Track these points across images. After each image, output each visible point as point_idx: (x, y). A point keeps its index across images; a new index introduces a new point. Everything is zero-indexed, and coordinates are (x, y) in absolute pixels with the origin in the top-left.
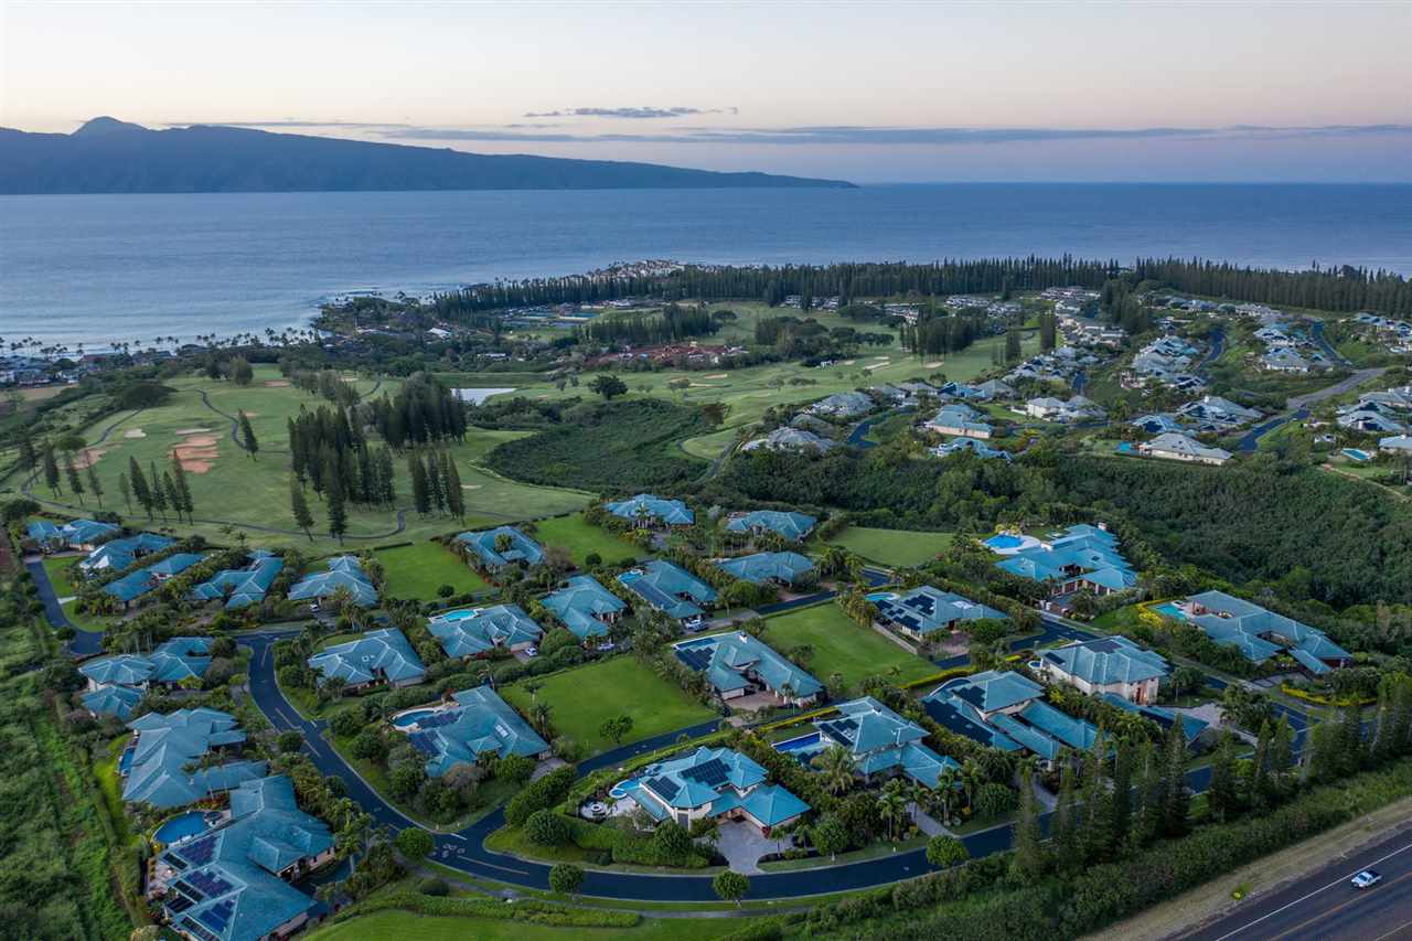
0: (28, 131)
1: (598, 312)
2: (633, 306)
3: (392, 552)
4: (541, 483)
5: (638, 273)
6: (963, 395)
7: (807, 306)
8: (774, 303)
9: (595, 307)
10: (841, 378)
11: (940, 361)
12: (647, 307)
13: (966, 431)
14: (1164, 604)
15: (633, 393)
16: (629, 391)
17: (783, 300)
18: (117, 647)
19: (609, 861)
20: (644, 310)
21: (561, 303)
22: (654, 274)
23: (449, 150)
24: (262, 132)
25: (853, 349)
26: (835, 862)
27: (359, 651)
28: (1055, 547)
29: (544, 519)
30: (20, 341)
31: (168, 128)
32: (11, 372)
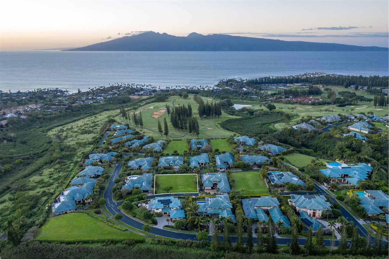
0: (177, 36)
1: (291, 86)
2: (302, 85)
3: (177, 141)
4: (229, 130)
5: (310, 76)
6: (376, 119)
7: (356, 88)
8: (346, 87)
9: (291, 85)
10: (344, 111)
11: (383, 108)
12: (306, 86)
13: (360, 130)
14: (362, 191)
15: (277, 109)
16: (276, 109)
17: (350, 86)
18: (98, 151)
19: (135, 217)
20: (304, 87)
21: (281, 83)
22: (315, 76)
23: (278, 40)
24: (230, 36)
25: (356, 102)
26: (180, 232)
27: (139, 161)
28: (343, 168)
29: (218, 139)
30: (148, 85)
31: (207, 35)
32: (143, 92)
